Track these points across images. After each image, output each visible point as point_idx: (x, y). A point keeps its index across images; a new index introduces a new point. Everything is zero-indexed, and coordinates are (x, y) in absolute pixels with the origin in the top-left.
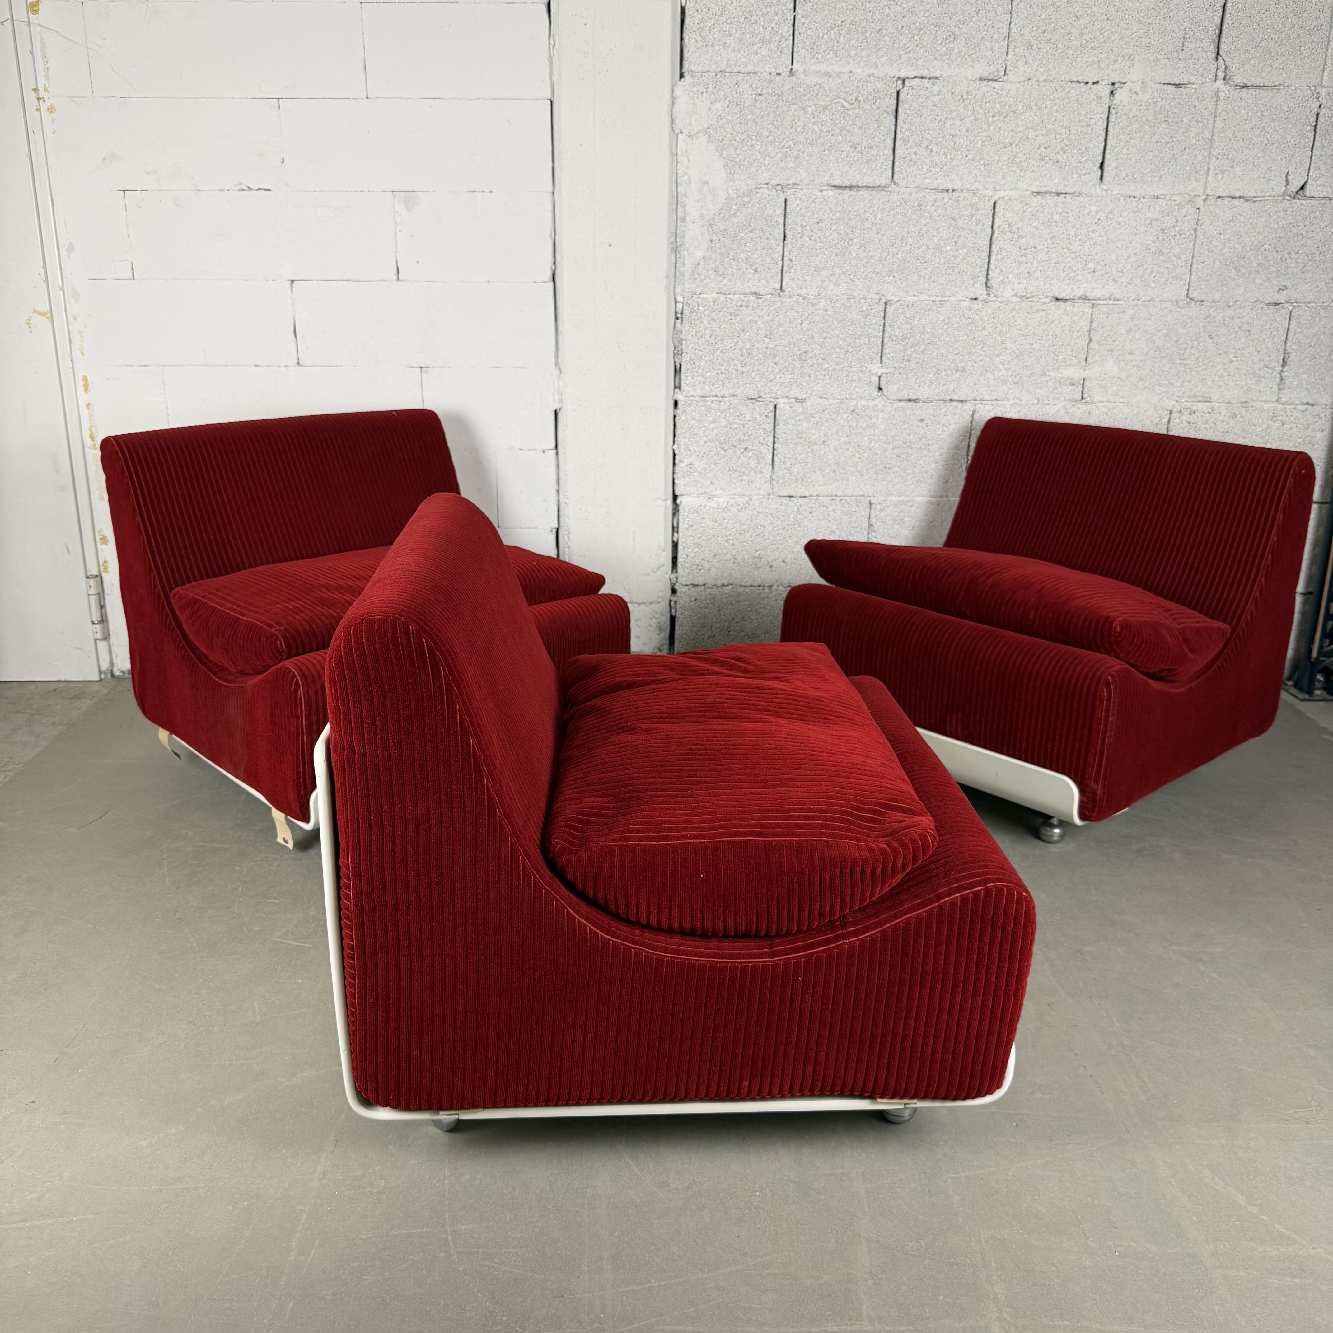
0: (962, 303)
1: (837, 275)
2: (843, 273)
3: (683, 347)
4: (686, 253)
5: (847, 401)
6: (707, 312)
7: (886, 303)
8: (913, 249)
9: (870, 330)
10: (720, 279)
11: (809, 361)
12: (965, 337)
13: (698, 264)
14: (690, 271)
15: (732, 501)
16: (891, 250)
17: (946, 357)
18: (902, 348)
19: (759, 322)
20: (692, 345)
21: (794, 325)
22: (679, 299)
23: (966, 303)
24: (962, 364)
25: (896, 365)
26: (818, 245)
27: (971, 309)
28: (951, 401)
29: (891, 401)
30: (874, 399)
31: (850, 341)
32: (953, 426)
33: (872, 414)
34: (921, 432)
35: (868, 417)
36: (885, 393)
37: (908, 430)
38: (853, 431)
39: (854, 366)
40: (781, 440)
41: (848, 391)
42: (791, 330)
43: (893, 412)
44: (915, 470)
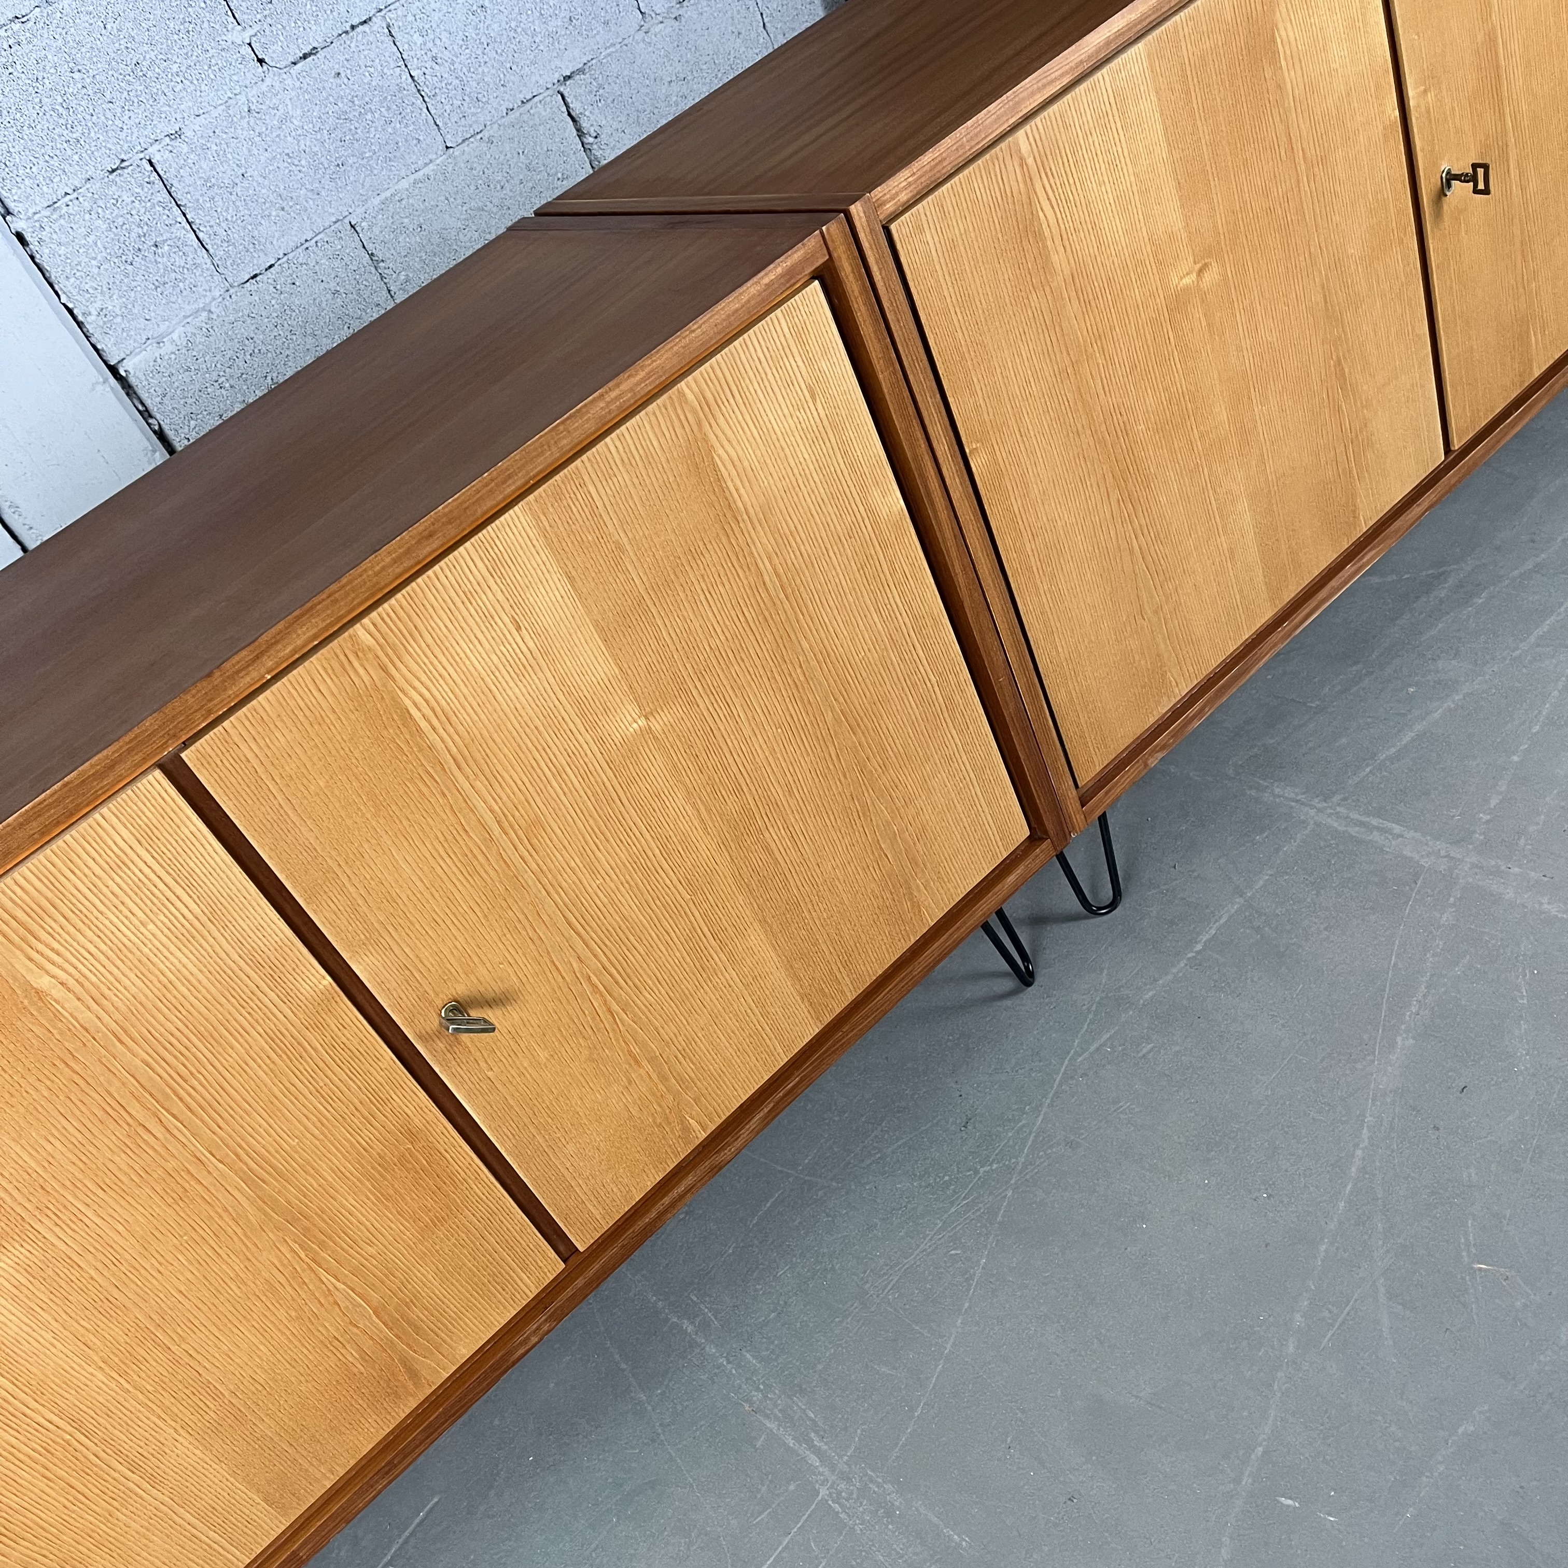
5: (233, 102)
11: (149, 74)
15: (190, 329)
19: (50, 57)
21: (96, 35)
25: (259, 16)
28: (353, 27)
29: (285, 70)
30: (263, 80)
31: (181, 16)
32: (377, 61)
33: (274, 101)
34: (348, 91)
35: (273, 109)
36: (271, 64)
37: (331, 98)
38: (268, 139)
39: (209, 48)
40: (190, 205)
41: (225, 87)
42: (98, 42)
43: (298, 84)
44: (373, 147)
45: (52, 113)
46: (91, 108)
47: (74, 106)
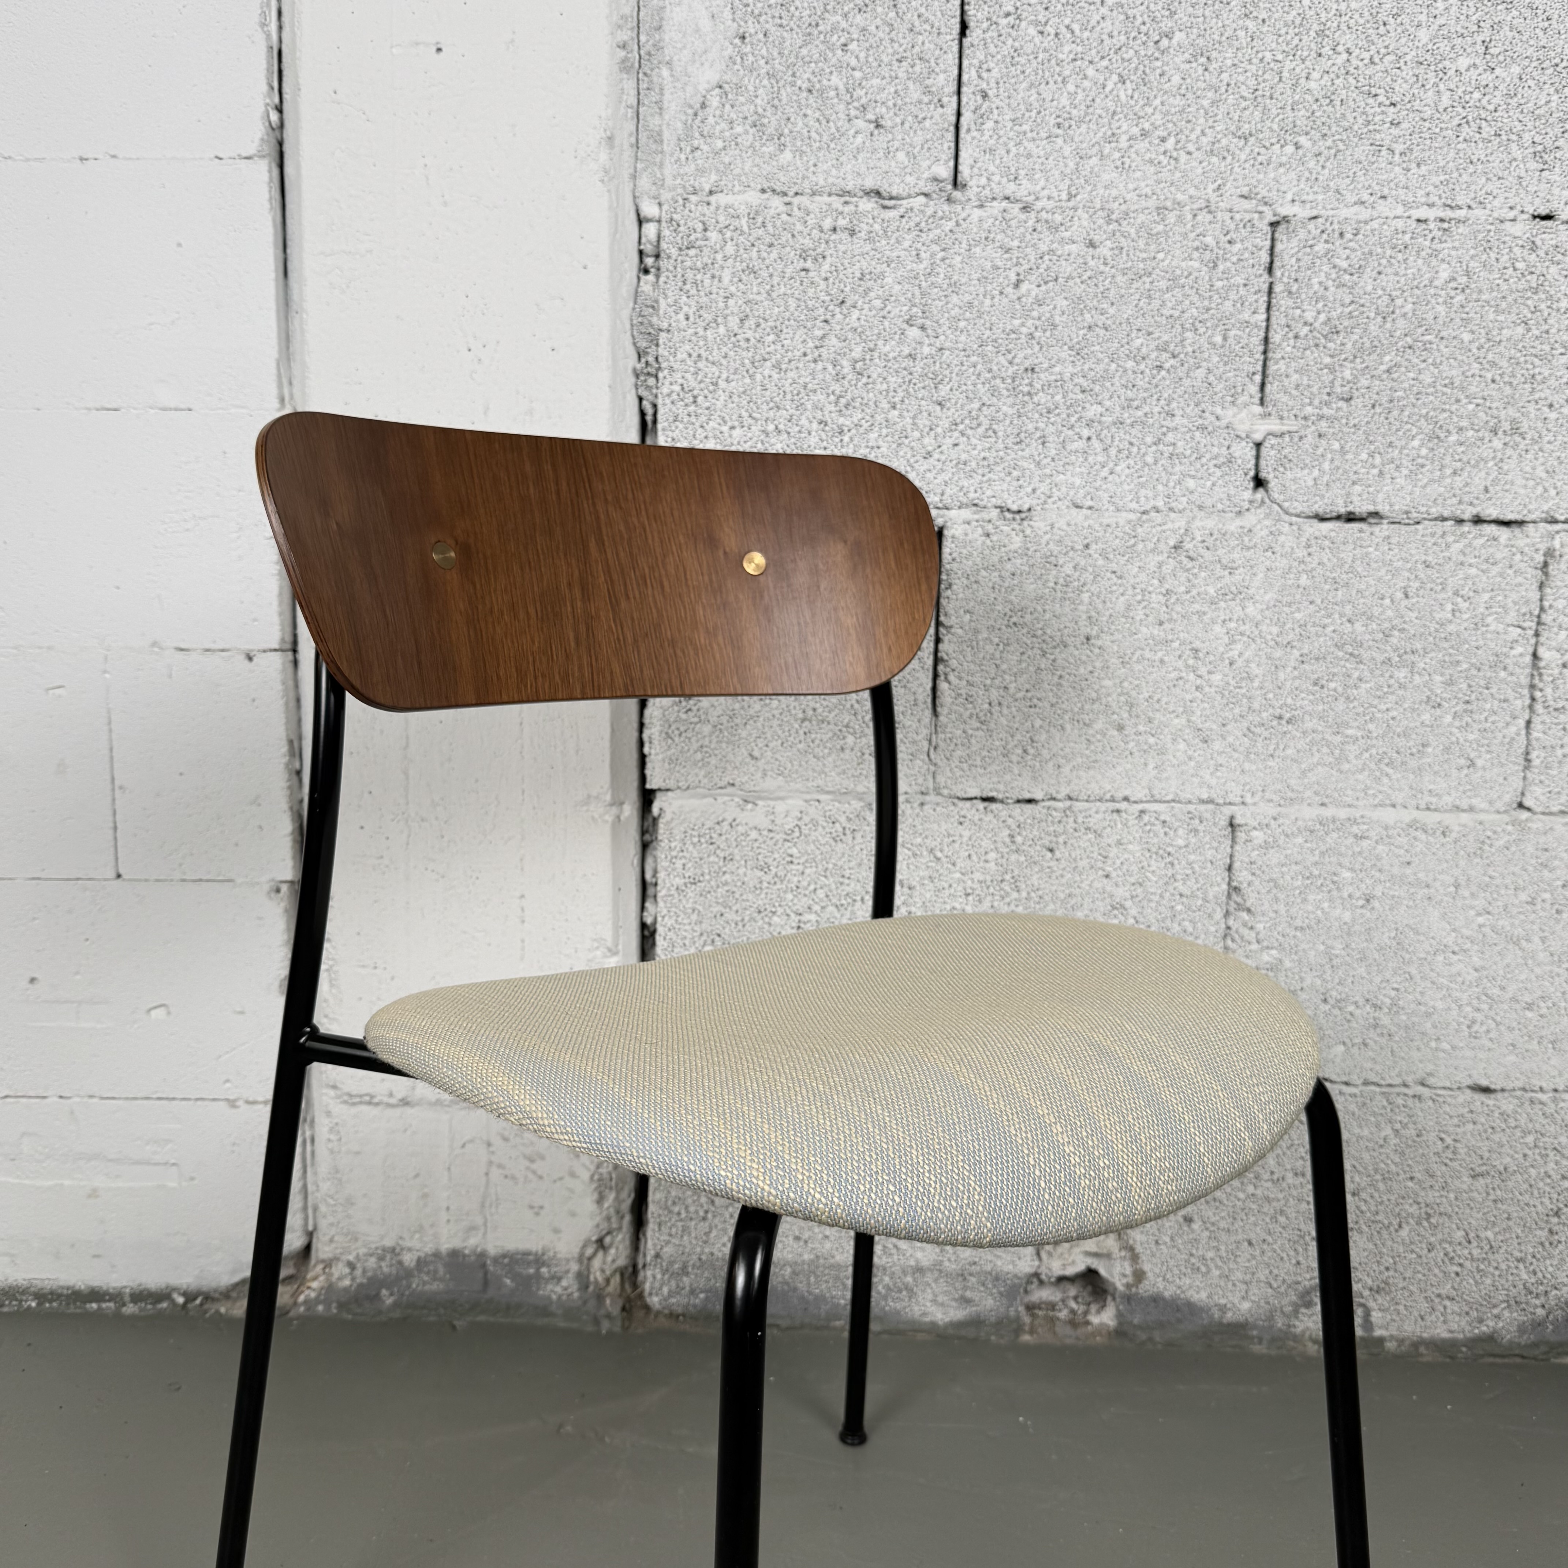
0: (1508, 224)
1: (1124, 138)
2: (1144, 134)
3: (662, 351)
4: (665, 72)
5: (1158, 518)
6: (730, 249)
7: (1274, 225)
8: (1355, 62)
9: (1227, 303)
10: (770, 148)
11: (1041, 398)
12: (1520, 330)
13: (703, 106)
14: (679, 125)
16: (1288, 65)
17: (1463, 389)
18: (1327, 360)
19: (889, 280)
20: (687, 347)
21: (993, 288)
22: (649, 209)
23: (1522, 228)
24: (1511, 412)
25: (1309, 410)
26: (1066, 49)
27: (1534, 248)
28: (1478, 520)
29: (1294, 519)
30: (1239, 513)
31: (1166, 338)
32: (1486, 596)
33: (1235, 556)
34: (1390, 613)
35: (1225, 568)
36: (1276, 495)
37: (1349, 607)
38: (1178, 608)
39: (1178, 413)
40: (960, 631)
41: (1160, 487)
42: (988, 302)
43: (1300, 553)
44: (1371, 726)
45: (830, 367)
46: (901, 394)
47: (874, 376)
